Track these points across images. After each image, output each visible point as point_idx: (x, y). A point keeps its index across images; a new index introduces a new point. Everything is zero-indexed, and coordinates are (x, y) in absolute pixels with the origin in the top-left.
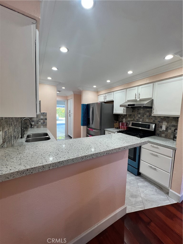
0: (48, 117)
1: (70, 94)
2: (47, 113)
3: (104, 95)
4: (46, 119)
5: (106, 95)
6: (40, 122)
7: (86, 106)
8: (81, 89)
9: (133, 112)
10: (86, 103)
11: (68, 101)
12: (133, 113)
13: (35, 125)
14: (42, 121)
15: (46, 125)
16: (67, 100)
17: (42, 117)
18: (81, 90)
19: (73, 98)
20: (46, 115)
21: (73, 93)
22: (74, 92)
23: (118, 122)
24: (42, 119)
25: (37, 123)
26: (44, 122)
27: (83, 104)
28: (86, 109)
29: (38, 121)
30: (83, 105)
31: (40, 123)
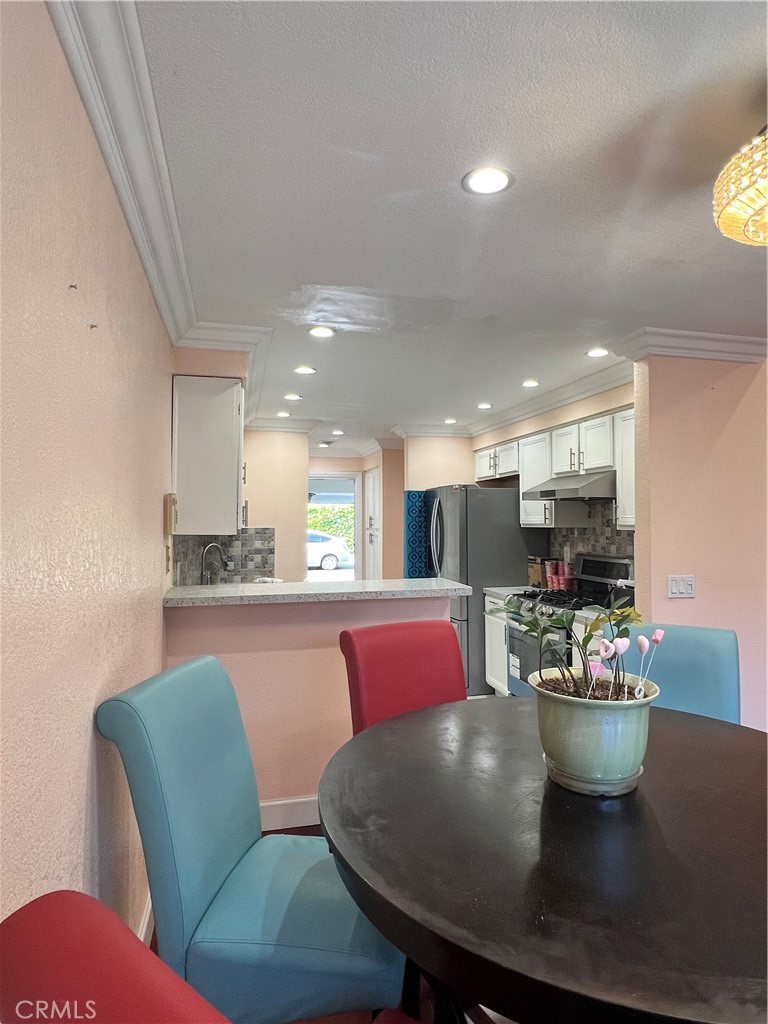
0: (278, 544)
1: (371, 449)
2: (273, 529)
3: (492, 451)
4: (272, 551)
5: (498, 449)
6: (252, 560)
7: (420, 497)
8: (400, 432)
9: (589, 516)
10: (422, 486)
11: (367, 475)
12: (592, 520)
13: (236, 572)
14: (258, 558)
15: (270, 572)
16: (364, 473)
17: (258, 544)
18: (402, 437)
19: (381, 467)
20: (271, 538)
21: (379, 448)
22: (381, 442)
23: (539, 560)
24: (258, 551)
25: (244, 566)
26: (265, 562)
27: (410, 492)
28: (420, 512)
29: (246, 556)
30: (410, 494)
31: (251, 565)
